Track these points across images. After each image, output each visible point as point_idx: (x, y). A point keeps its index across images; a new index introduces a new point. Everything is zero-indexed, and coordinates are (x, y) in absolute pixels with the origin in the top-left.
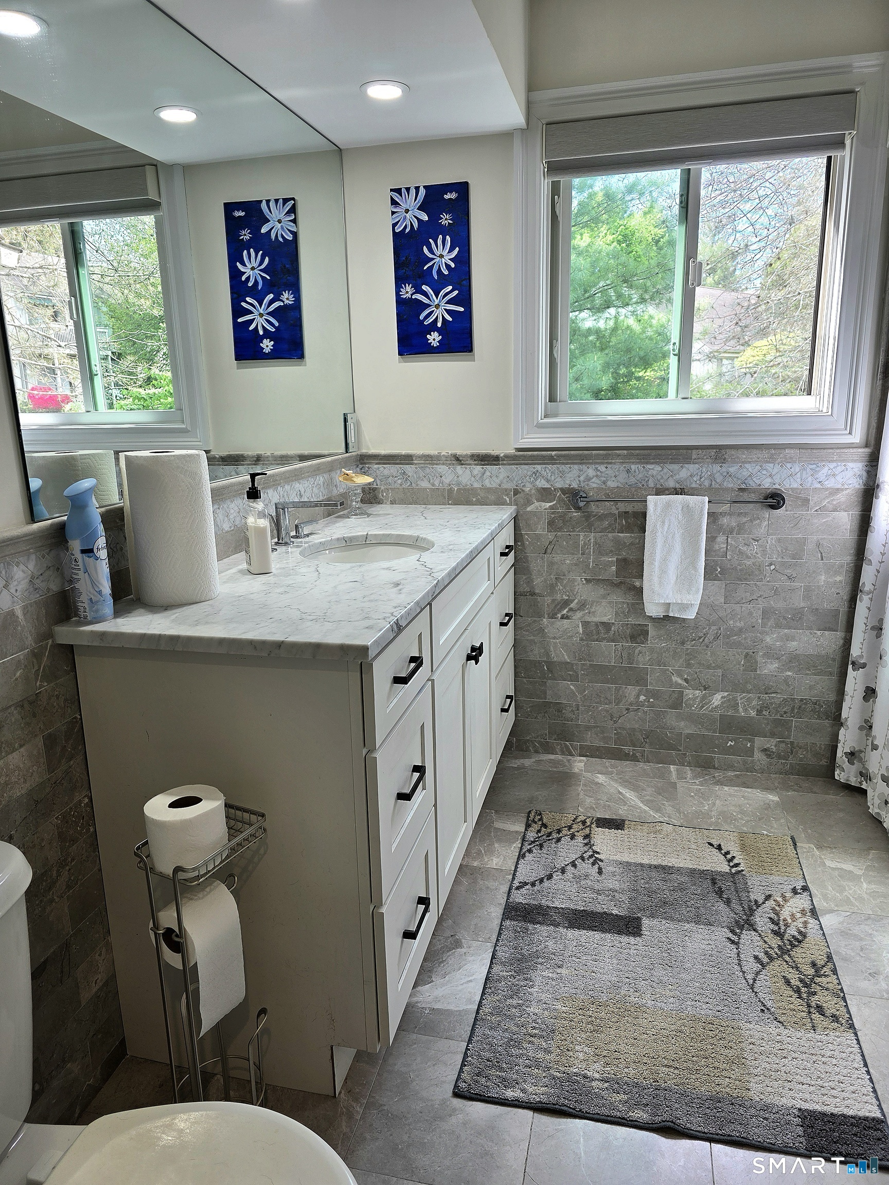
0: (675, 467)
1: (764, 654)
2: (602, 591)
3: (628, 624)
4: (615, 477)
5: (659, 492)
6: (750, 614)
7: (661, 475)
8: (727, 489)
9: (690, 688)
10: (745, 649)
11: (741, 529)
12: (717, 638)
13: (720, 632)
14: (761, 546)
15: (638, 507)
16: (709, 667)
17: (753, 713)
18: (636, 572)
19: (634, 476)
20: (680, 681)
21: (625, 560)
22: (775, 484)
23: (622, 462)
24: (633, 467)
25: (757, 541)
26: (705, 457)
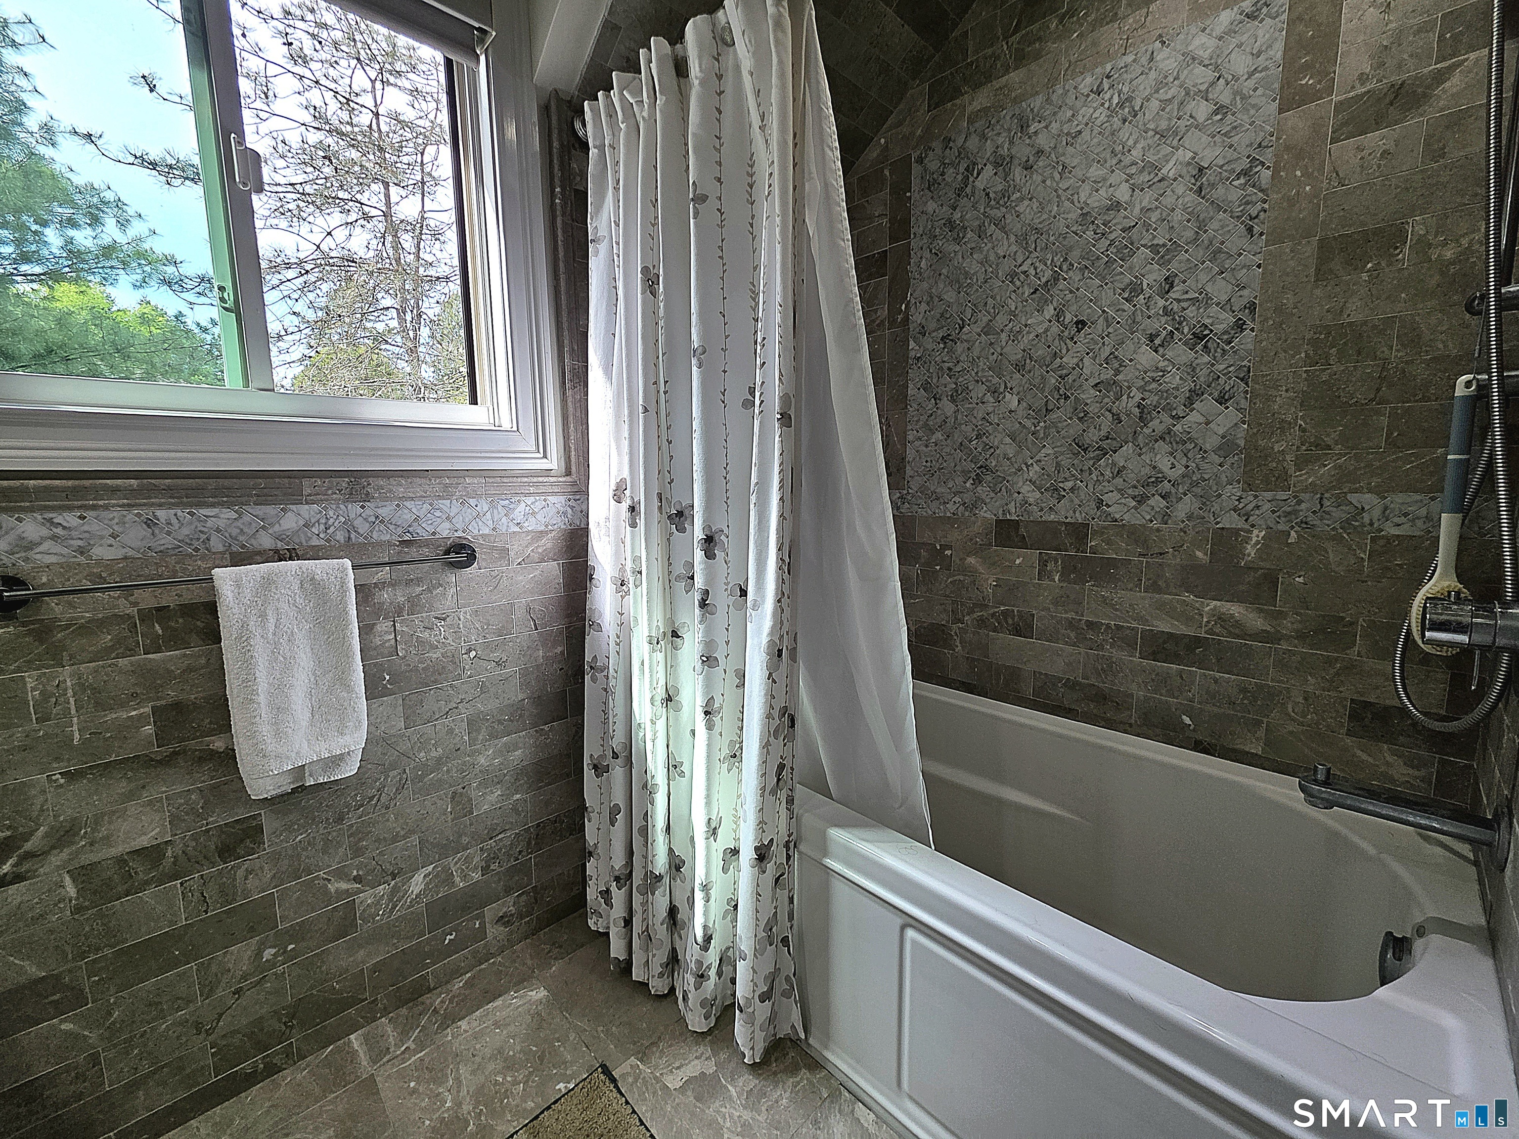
0: (270, 510)
1: (480, 783)
2: (122, 787)
3: (208, 831)
4: (114, 536)
5: (239, 559)
6: (451, 731)
7: (238, 527)
8: (380, 544)
9: (368, 888)
10: (451, 786)
11: (414, 605)
12: (400, 788)
13: (405, 776)
14: (450, 626)
15: (193, 595)
16: (395, 840)
17: (476, 876)
18: (210, 723)
19: (169, 533)
20: (344, 886)
21: (177, 707)
22: (456, 531)
23: (129, 505)
24: (162, 514)
25: (444, 619)
26: (330, 492)
